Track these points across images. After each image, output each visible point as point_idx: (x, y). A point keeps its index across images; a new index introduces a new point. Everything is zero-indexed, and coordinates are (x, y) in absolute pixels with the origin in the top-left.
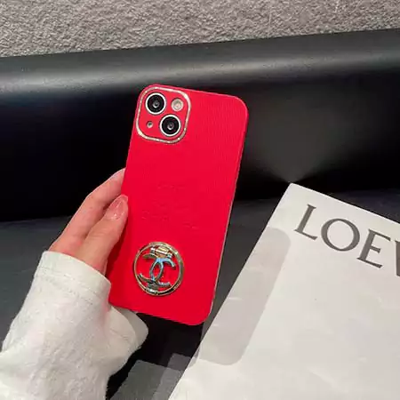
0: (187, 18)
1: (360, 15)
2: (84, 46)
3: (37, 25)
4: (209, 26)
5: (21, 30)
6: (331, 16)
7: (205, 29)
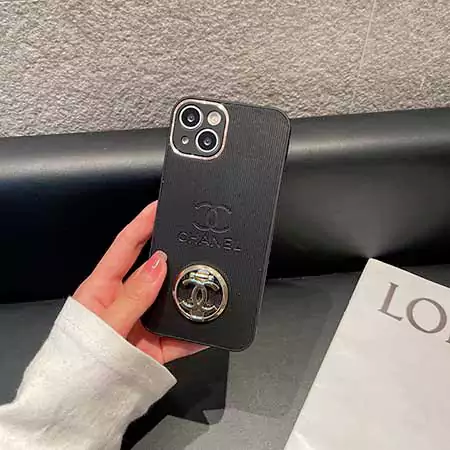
0: (270, 95)
1: (444, 91)
2: (162, 121)
3: (118, 101)
4: (292, 102)
5: (100, 105)
6: (415, 92)
7: (288, 105)
